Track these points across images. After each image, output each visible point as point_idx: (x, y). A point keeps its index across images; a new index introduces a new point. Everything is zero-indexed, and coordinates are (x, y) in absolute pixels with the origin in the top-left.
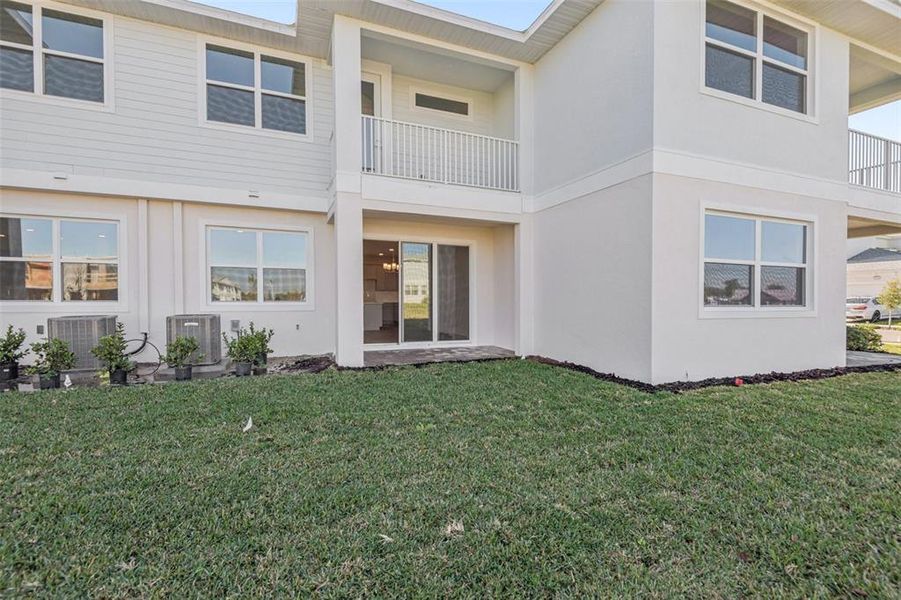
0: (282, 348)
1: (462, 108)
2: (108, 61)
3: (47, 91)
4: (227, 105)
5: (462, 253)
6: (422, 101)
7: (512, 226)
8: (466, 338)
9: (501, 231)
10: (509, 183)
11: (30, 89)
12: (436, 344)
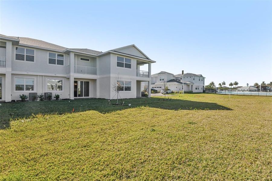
0: (61, 97)
1: (88, 60)
2: (35, 56)
3: (26, 60)
4: (52, 61)
5: (88, 82)
6: (81, 59)
7: (96, 80)
8: (89, 96)
9: (95, 81)
10: (95, 73)
11: (24, 60)
12: (83, 97)
